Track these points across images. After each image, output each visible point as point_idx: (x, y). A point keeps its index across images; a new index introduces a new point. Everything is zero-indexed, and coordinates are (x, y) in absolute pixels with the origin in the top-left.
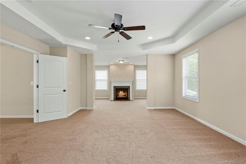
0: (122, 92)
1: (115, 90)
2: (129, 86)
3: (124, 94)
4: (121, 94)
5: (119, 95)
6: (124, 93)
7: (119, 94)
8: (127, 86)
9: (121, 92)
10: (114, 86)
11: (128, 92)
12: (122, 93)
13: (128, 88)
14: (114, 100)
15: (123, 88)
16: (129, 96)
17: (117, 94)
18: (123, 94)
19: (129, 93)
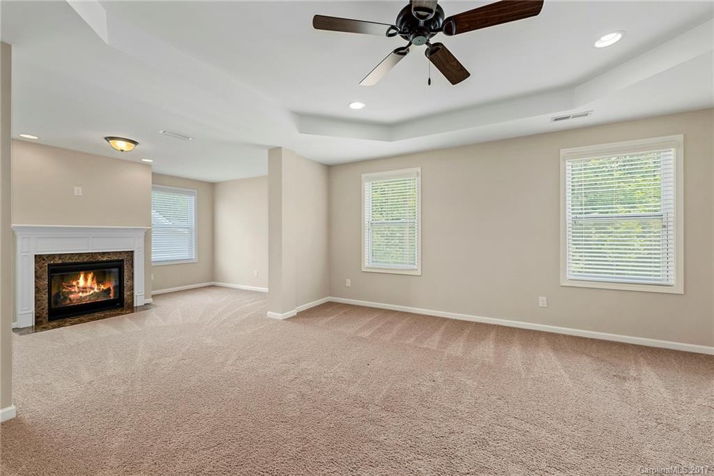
0: (90, 276)
1: (46, 275)
2: (127, 252)
3: (102, 287)
4: (84, 289)
5: (72, 296)
6: (99, 283)
7: (71, 293)
8: (120, 253)
9: (86, 279)
10: (36, 256)
11: (126, 274)
12: (89, 283)
13: (123, 260)
14: (39, 324)
15: (100, 258)
16: (126, 294)
17: (54, 292)
18: (92, 288)
19: (132, 278)
